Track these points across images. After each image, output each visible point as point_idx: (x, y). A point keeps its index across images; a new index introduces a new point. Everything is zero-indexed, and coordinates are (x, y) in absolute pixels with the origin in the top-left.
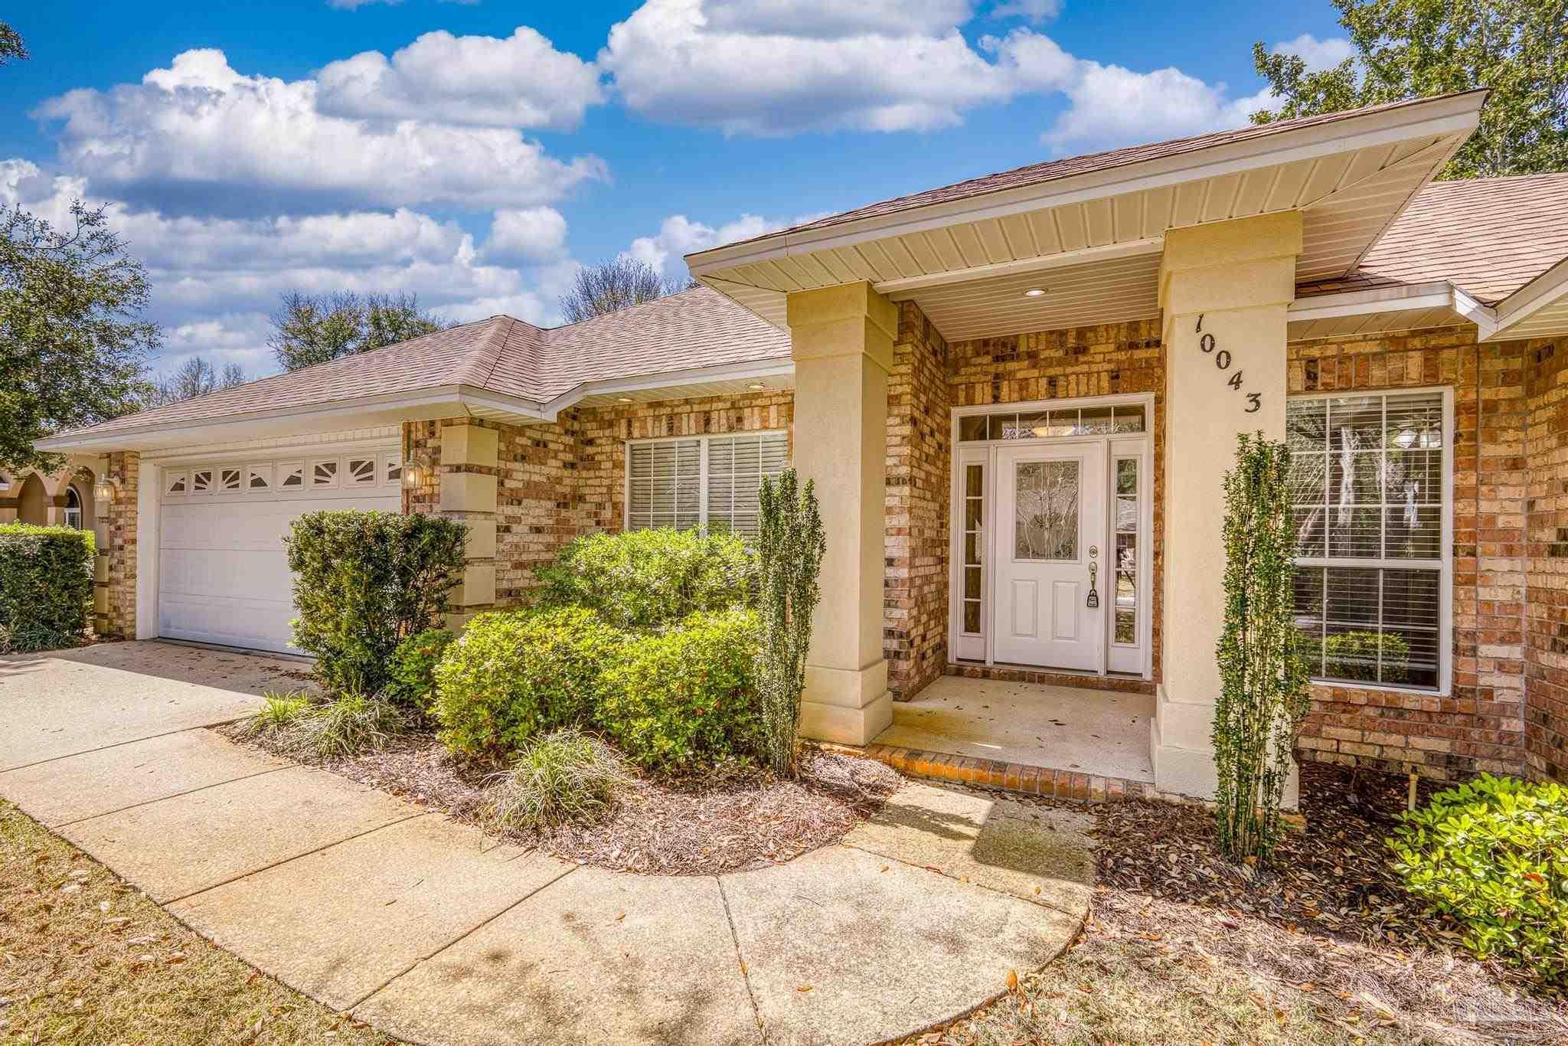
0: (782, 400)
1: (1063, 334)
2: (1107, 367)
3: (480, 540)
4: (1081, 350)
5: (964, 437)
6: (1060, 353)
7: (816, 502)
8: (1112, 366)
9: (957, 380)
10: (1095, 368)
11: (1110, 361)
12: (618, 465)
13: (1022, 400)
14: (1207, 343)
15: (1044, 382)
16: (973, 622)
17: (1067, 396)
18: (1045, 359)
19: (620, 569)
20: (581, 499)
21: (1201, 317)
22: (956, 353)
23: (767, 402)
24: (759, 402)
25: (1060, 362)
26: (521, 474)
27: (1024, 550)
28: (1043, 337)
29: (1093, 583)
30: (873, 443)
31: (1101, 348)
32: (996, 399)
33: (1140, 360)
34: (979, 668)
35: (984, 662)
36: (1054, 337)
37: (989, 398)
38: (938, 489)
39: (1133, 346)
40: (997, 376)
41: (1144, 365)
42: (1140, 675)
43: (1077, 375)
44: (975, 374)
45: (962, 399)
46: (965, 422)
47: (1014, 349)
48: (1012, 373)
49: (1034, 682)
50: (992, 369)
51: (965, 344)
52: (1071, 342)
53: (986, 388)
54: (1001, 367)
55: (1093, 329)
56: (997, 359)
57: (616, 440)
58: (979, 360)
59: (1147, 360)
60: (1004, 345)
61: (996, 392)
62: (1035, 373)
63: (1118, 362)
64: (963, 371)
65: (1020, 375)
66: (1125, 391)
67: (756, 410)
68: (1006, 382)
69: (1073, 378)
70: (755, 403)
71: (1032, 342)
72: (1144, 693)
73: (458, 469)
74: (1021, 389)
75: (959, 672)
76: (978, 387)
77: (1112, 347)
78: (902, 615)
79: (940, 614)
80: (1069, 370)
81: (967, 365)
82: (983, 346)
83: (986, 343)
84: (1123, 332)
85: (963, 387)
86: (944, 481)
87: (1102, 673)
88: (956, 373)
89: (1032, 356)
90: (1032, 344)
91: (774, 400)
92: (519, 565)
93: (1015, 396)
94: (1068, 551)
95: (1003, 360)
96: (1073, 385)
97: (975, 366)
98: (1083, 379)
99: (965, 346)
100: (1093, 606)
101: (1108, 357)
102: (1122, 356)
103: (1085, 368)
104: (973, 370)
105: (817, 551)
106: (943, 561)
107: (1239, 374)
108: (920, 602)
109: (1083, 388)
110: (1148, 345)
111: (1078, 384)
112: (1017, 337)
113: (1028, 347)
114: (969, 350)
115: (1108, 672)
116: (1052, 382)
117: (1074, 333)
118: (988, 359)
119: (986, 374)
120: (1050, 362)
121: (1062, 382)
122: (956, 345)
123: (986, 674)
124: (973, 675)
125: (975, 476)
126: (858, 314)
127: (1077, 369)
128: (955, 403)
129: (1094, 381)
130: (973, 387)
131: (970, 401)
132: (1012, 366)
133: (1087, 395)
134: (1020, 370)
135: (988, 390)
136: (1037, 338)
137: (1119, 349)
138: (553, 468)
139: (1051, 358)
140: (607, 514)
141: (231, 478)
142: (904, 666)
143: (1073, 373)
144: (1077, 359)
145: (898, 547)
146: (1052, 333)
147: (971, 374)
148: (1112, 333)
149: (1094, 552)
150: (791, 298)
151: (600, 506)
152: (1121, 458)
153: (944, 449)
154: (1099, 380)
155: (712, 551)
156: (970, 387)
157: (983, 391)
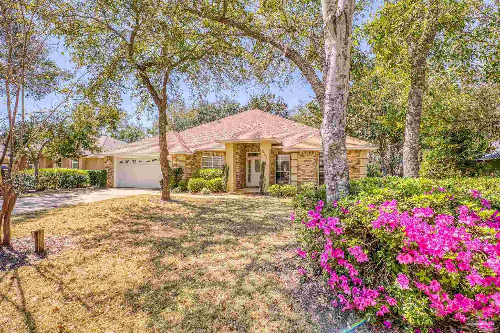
3: (184, 171)
5: (248, 156)
7: (228, 166)
9: (247, 148)
12: (200, 160)
13: (255, 151)
16: (249, 181)
19: (205, 174)
20: (194, 164)
21: (263, 150)
26: (188, 161)
27: (256, 171)
30: (234, 157)
35: (251, 186)
38: (244, 164)
45: (248, 151)
46: (248, 154)
57: (200, 156)
68: (253, 149)
70: (220, 152)
73: (181, 161)
78: (239, 179)
79: (245, 180)
86: (245, 162)
89: (256, 146)
90: (256, 144)
91: (223, 152)
92: (188, 174)
105: (229, 171)
106: (245, 173)
107: (265, 155)
108: (241, 178)
112: (254, 144)
119: (251, 148)
123: (251, 188)
125: (250, 161)
126: (232, 146)
138: (191, 160)
140: (198, 167)
141: (134, 161)
142: (239, 185)
145: (238, 171)
150: (225, 144)
151: (197, 165)
153: (245, 158)
155: (216, 171)
157: (250, 150)
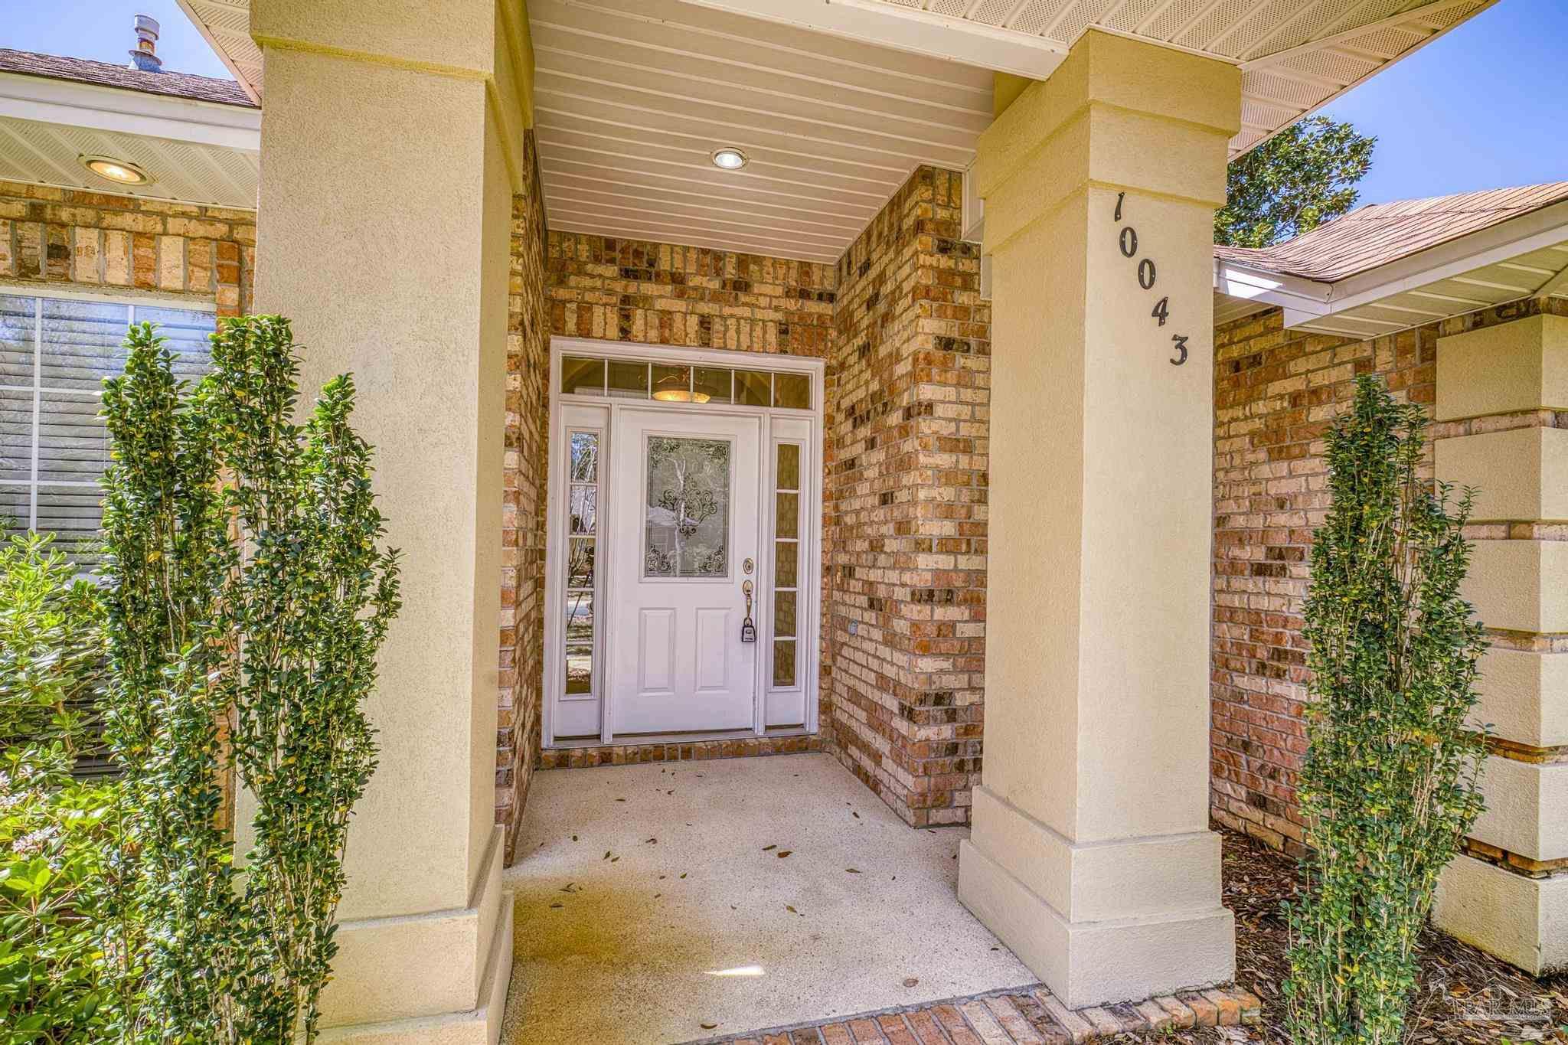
0: (198, 229)
1: (719, 257)
2: (771, 315)
4: (741, 286)
5: (569, 388)
6: (715, 284)
7: (360, 451)
8: (779, 316)
9: (562, 293)
10: (759, 314)
11: (777, 309)
13: (664, 341)
14: (1128, 242)
15: (693, 321)
17: (724, 347)
18: (695, 288)
21: (1121, 196)
22: (562, 251)
23: (154, 225)
24: (127, 220)
25: (715, 297)
27: (658, 564)
28: (693, 256)
29: (749, 608)
31: (767, 289)
32: (625, 335)
33: (810, 314)
34: (592, 748)
35: (598, 737)
36: (708, 260)
37: (613, 331)
38: (537, 466)
39: (804, 294)
40: (626, 300)
41: (815, 322)
42: (801, 726)
43: (738, 320)
44: (593, 289)
45: (571, 325)
46: (573, 363)
47: (651, 264)
48: (646, 299)
49: (675, 758)
50: (619, 286)
51: (577, 238)
52: (730, 271)
53: (609, 314)
54: (633, 288)
55: (758, 260)
56: (627, 274)
58: (600, 269)
59: (820, 316)
60: (638, 254)
61: (625, 325)
62: (680, 305)
63: (788, 313)
64: (573, 280)
65: (660, 305)
66: (794, 353)
67: (116, 240)
68: (639, 312)
69: (731, 322)
70: (109, 219)
71: (678, 258)
72: (814, 751)
74: (662, 326)
75: (563, 762)
76: (598, 311)
77: (779, 291)
80: (727, 311)
81: (580, 272)
82: (607, 248)
83: (610, 244)
84: (793, 273)
85: (574, 306)
86: (542, 453)
87: (760, 731)
88: (561, 282)
89: (677, 279)
90: (678, 264)
91: (174, 225)
93: (653, 334)
94: (715, 566)
95: (636, 278)
96: (732, 333)
97: (592, 276)
98: (745, 328)
99: (578, 242)
100: (750, 641)
101: (775, 302)
102: (792, 305)
103: (746, 312)
104: (587, 282)
105: (366, 613)
107: (1165, 301)
109: (745, 341)
110: (820, 297)
111: (738, 332)
112: (656, 246)
113: (672, 265)
114: (584, 252)
115: (768, 728)
116: (705, 323)
117: (734, 260)
118: (611, 271)
119: (610, 293)
120: (702, 295)
121: (717, 326)
122: (563, 236)
123: (606, 758)
124: (585, 762)
127: (738, 311)
128: (559, 329)
129: (758, 331)
130: (590, 309)
131: (584, 332)
132: (649, 288)
133: (749, 349)
134: (661, 296)
135: (614, 318)
136: (685, 256)
137: (788, 294)
139: (704, 289)
142: (505, 798)
143: (732, 316)
144: (736, 298)
146: (705, 252)
147: (585, 289)
148: (781, 272)
149: (748, 566)
152: (782, 442)
154: (765, 333)
156: (585, 309)
157: (605, 318)
